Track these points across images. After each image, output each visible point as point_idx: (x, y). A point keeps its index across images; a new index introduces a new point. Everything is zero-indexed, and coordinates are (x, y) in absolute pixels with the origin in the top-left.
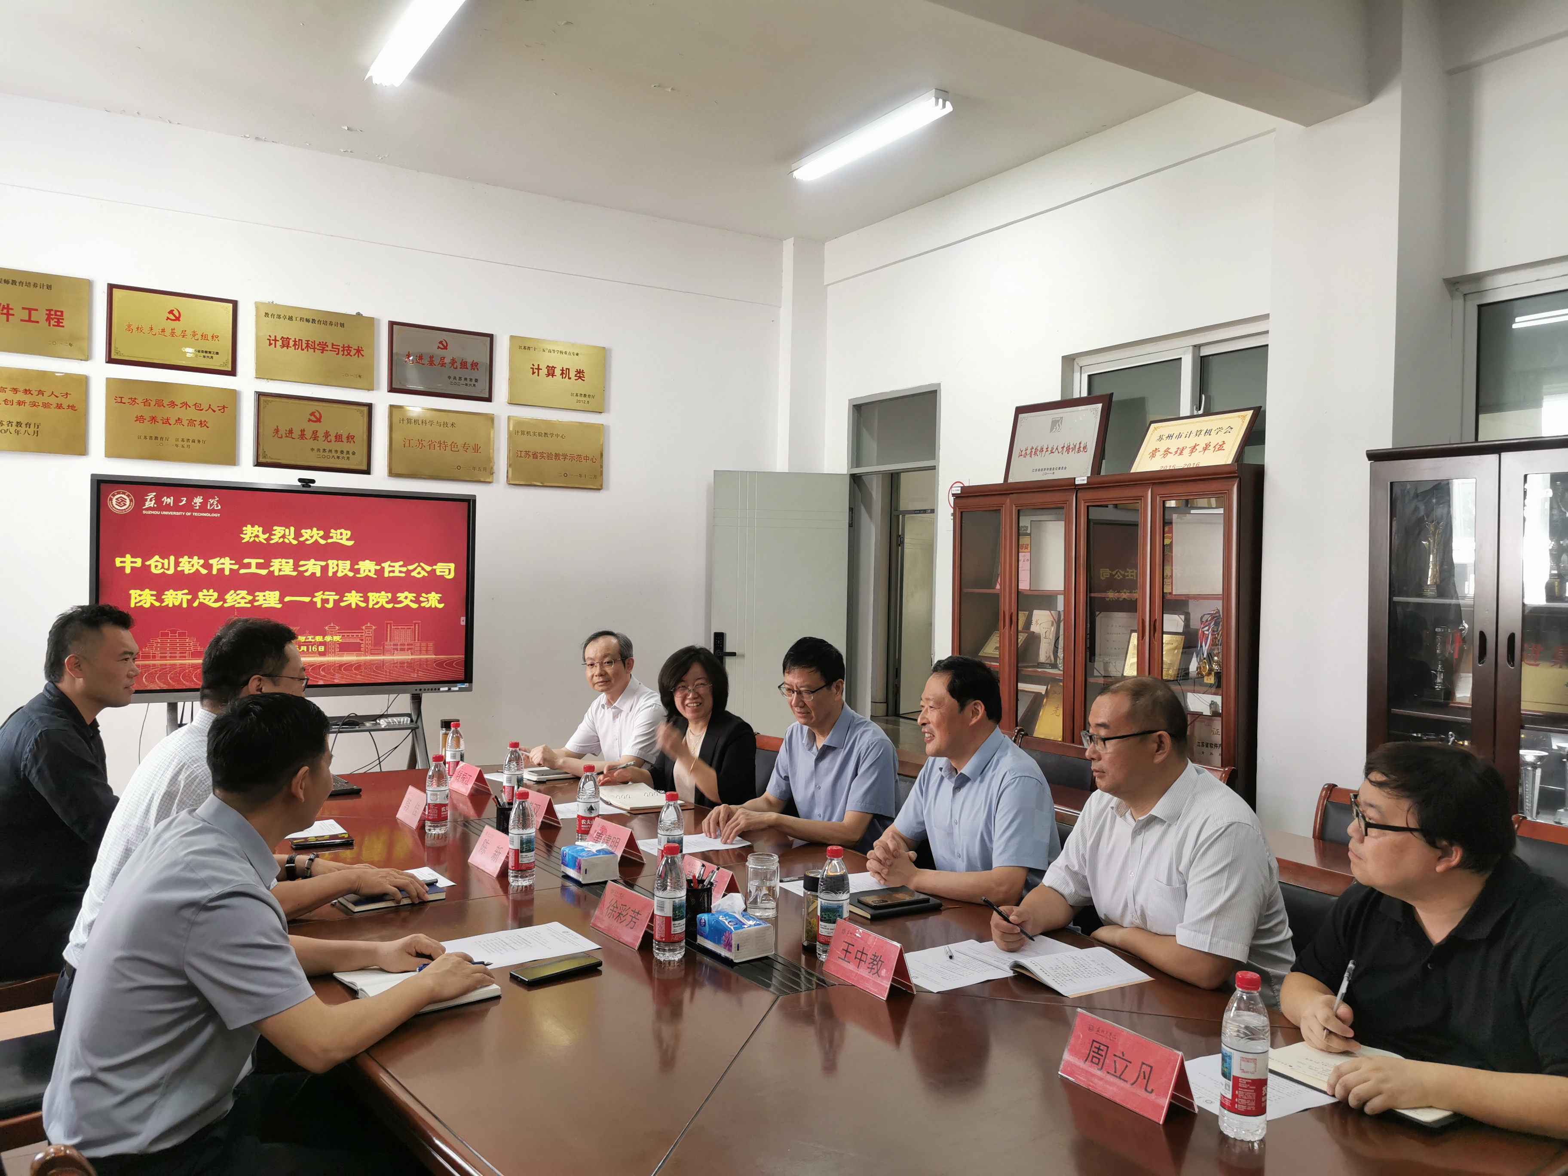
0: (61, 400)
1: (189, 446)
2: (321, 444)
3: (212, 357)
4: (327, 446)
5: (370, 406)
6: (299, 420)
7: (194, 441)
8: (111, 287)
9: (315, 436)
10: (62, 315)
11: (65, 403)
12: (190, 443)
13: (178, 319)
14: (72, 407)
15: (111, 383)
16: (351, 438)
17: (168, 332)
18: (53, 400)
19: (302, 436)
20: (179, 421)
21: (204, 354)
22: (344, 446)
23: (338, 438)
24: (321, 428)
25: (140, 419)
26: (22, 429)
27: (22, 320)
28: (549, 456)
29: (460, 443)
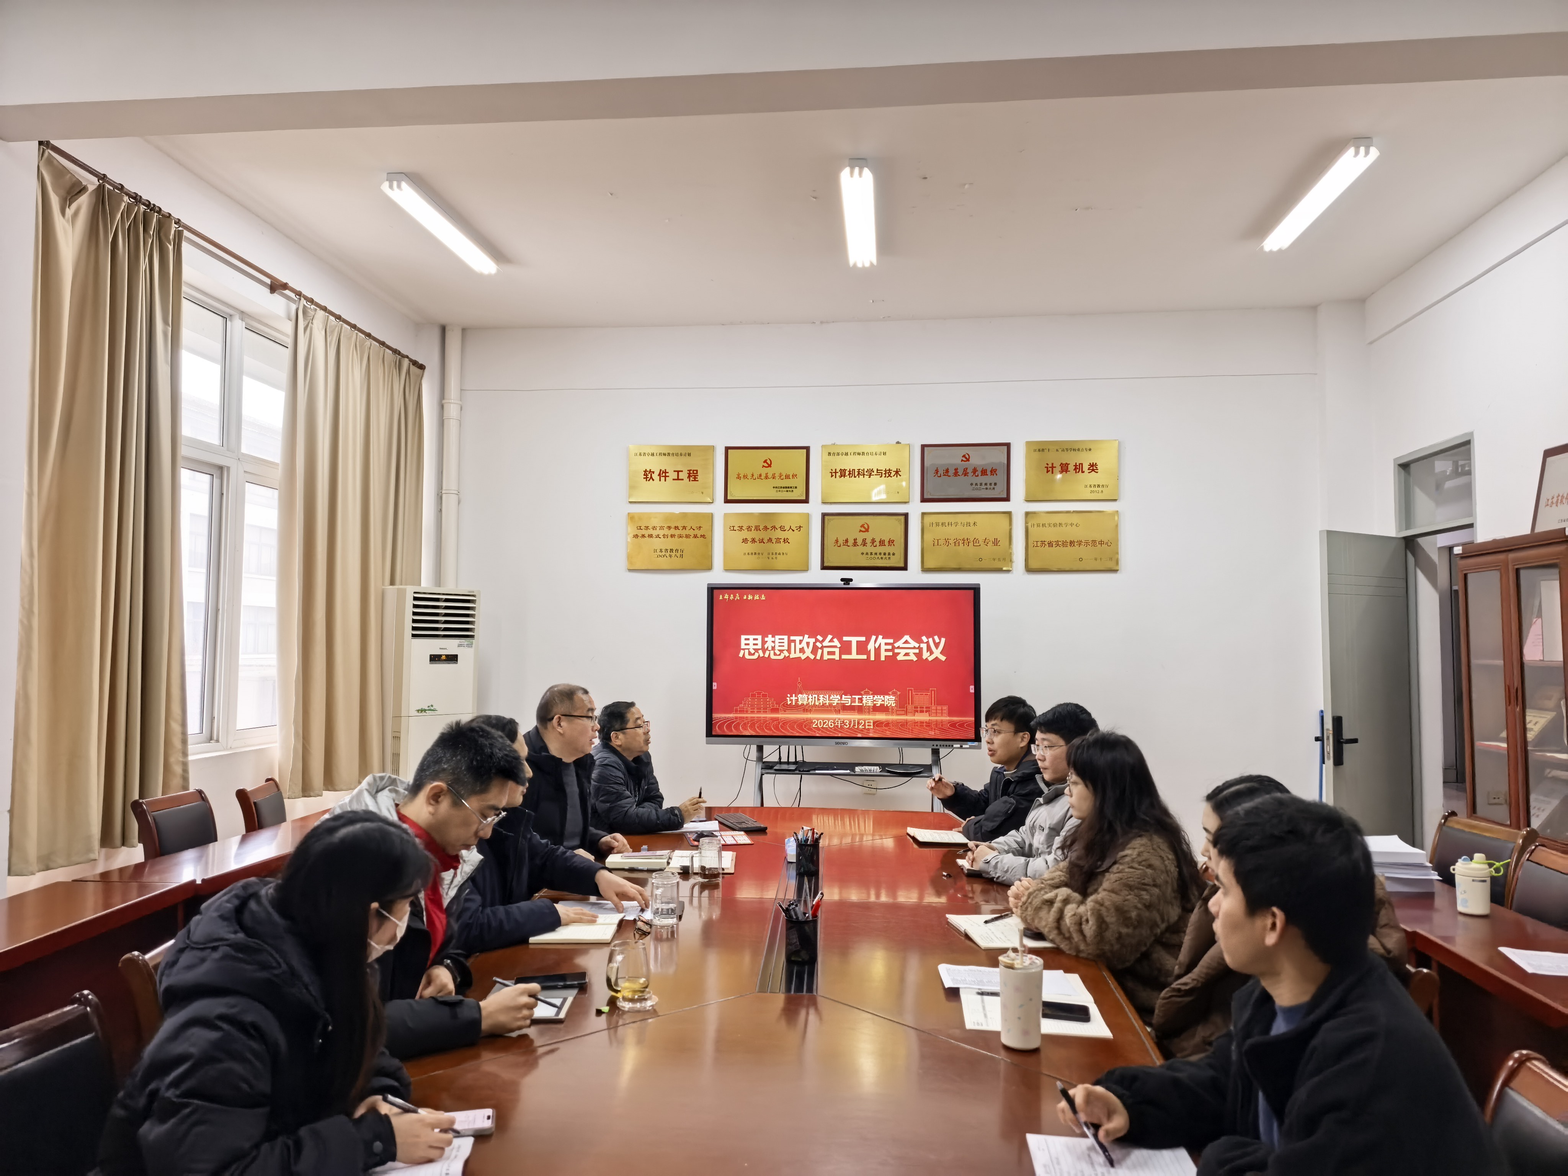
0: (697, 532)
1: (776, 558)
2: (869, 549)
3: (792, 491)
4: (874, 550)
5: (906, 516)
6: (853, 531)
7: (780, 554)
8: (727, 449)
9: (864, 543)
10: (697, 473)
11: (699, 533)
12: (778, 556)
13: (770, 466)
14: (703, 536)
15: (727, 517)
16: (891, 542)
17: (763, 476)
18: (692, 533)
19: (855, 544)
20: (770, 540)
21: (787, 489)
22: (886, 549)
23: (882, 543)
24: (868, 536)
25: (745, 541)
26: (673, 554)
27: (674, 480)
28: (1064, 544)
29: (981, 540)
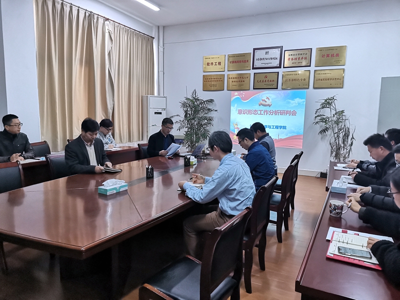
2: (267, 83)
4: (268, 83)
5: (278, 73)
6: (262, 78)
9: (265, 81)
10: (221, 63)
11: (221, 80)
12: (241, 86)
15: (228, 75)
16: (273, 81)
18: (219, 80)
19: (263, 82)
20: (239, 81)
22: (272, 83)
23: (271, 81)
24: (267, 79)
26: (214, 86)
27: (215, 65)
28: (326, 80)
29: (300, 79)
